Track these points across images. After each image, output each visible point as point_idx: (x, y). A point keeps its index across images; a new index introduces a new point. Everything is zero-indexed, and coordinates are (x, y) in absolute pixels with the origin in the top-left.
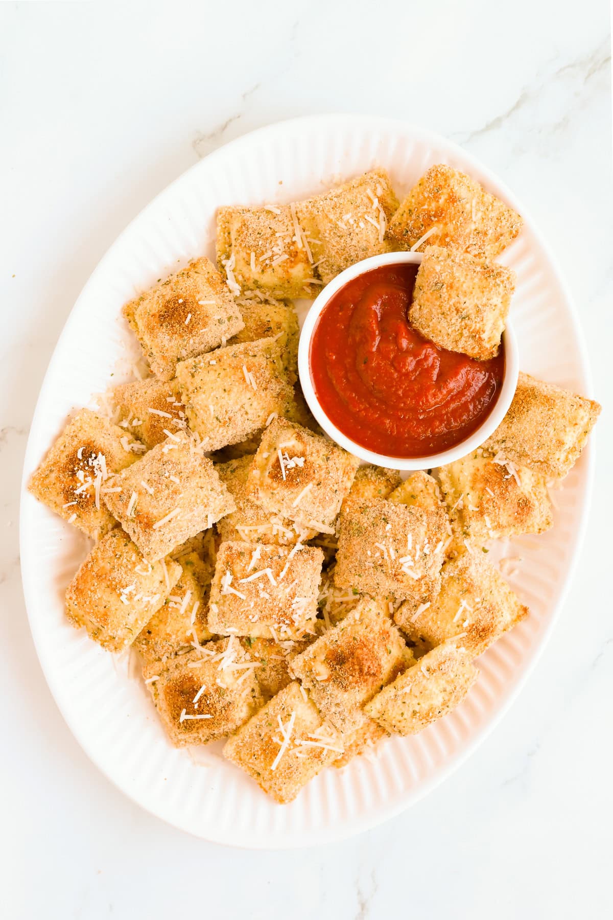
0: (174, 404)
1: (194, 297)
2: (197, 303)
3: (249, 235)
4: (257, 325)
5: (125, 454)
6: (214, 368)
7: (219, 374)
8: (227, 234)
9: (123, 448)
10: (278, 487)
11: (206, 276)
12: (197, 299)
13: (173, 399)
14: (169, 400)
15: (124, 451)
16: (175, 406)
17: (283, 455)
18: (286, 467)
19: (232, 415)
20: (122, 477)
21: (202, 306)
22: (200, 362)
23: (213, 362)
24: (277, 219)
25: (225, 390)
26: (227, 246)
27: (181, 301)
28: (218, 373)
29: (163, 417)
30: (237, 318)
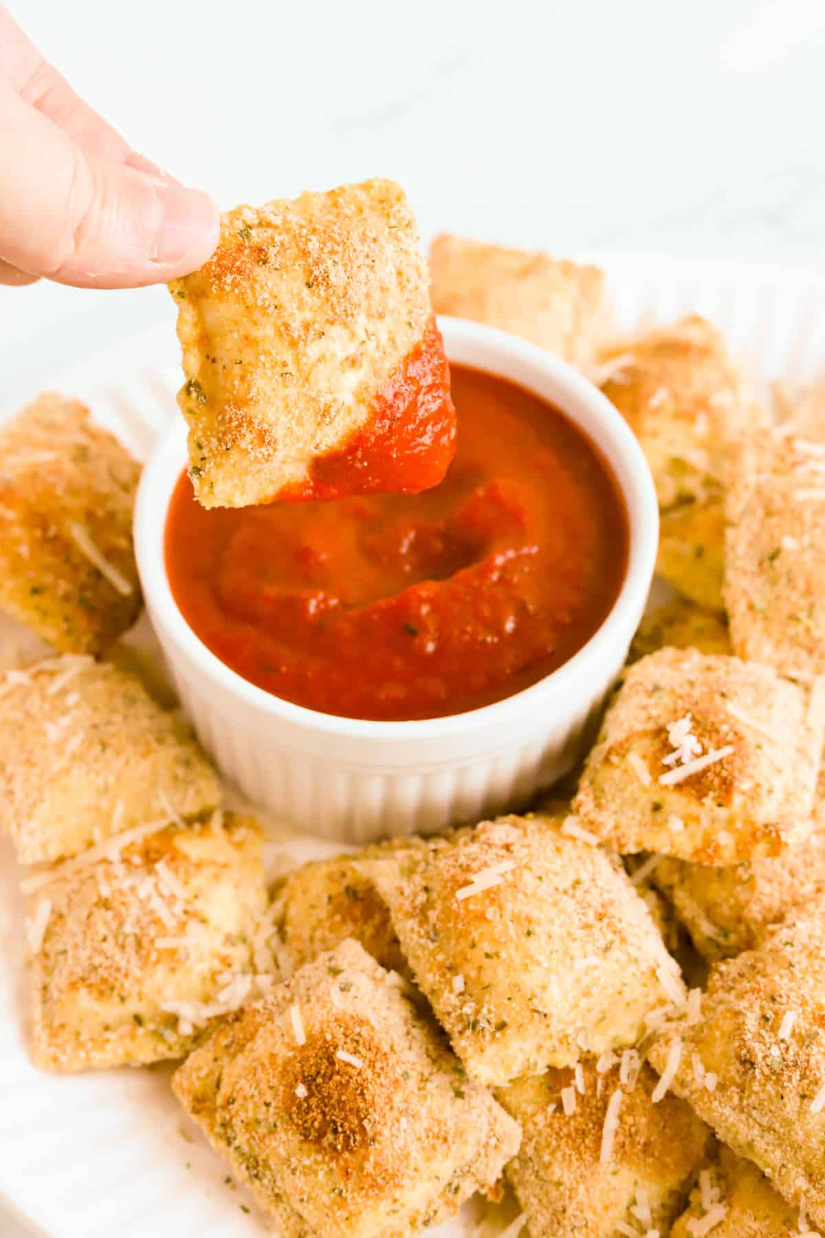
0: (582, 1090)
1: (288, 1062)
2: (304, 1048)
3: (108, 963)
4: (344, 921)
5: (736, 1213)
6: (473, 974)
7: (487, 956)
8: (108, 1035)
9: (720, 1224)
10: (751, 777)
11: (226, 1060)
12: (291, 1054)
13: (568, 1096)
14: (570, 1106)
15: (728, 1215)
16: (587, 1088)
17: (668, 768)
18: (697, 756)
19: (591, 914)
20: (805, 1187)
21: (310, 1036)
22: (460, 1018)
23: (458, 983)
24: (65, 911)
25: (529, 934)
26: (141, 1031)
27: (301, 1091)
28: (486, 961)
29: (621, 1117)
30: (330, 959)
